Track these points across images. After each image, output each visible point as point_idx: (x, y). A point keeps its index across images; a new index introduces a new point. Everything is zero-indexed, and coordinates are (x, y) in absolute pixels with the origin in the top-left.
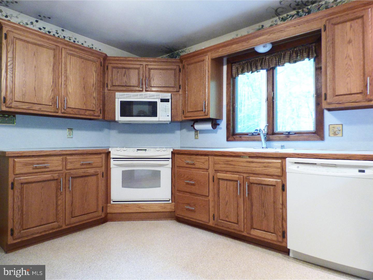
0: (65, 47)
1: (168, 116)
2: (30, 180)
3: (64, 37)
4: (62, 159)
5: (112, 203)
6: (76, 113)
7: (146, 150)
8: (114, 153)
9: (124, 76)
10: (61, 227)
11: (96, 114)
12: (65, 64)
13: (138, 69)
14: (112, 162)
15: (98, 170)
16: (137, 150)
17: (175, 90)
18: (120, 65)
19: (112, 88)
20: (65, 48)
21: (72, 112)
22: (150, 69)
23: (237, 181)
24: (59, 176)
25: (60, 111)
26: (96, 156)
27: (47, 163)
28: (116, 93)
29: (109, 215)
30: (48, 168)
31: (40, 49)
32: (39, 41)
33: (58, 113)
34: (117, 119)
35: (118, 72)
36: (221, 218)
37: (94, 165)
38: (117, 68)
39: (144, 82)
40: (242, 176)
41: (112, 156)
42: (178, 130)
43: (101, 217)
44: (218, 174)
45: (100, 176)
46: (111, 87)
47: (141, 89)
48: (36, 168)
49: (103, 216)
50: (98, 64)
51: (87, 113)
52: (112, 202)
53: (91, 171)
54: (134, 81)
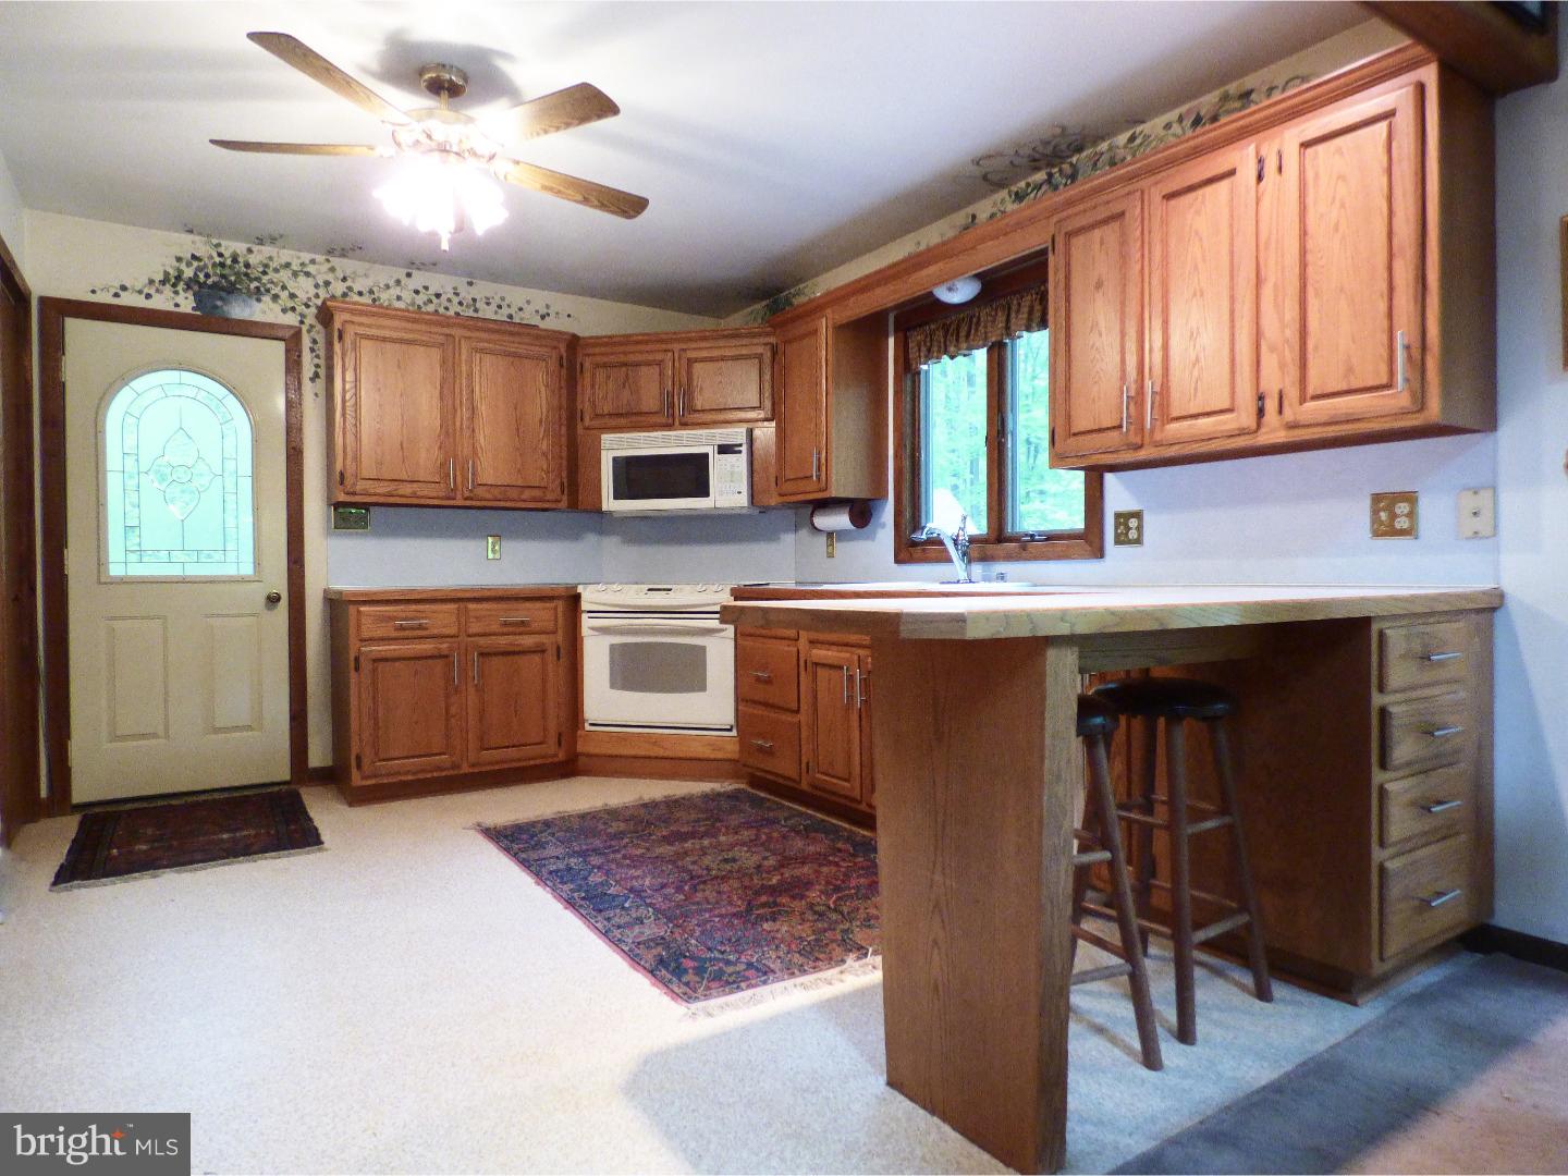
0: (468, 334)
1: (740, 493)
2: (389, 655)
3: (474, 300)
4: (458, 609)
5: (588, 727)
6: (499, 497)
7: (670, 590)
8: (590, 597)
9: (624, 387)
10: (459, 767)
11: (550, 496)
12: (470, 376)
13: (660, 363)
14: (587, 622)
15: (543, 639)
16: (649, 590)
17: (762, 415)
18: (612, 359)
19: (596, 423)
20: (466, 337)
21: (488, 496)
22: (690, 362)
23: (841, 668)
24: (450, 649)
25: (459, 496)
26: (539, 605)
27: (426, 618)
28: (604, 437)
29: (582, 761)
30: (427, 629)
31: (412, 349)
32: (411, 331)
33: (454, 499)
34: (605, 508)
35: (608, 377)
36: (821, 769)
37: (535, 626)
38: (605, 365)
39: (676, 398)
40: (856, 657)
41: (585, 606)
42: (786, 531)
43: (556, 760)
44: (814, 651)
45: (551, 652)
46: (591, 420)
47: (670, 421)
48: (402, 628)
49: (561, 756)
50: (553, 364)
51: (527, 494)
52: (586, 725)
53: (528, 641)
54: (650, 399)
